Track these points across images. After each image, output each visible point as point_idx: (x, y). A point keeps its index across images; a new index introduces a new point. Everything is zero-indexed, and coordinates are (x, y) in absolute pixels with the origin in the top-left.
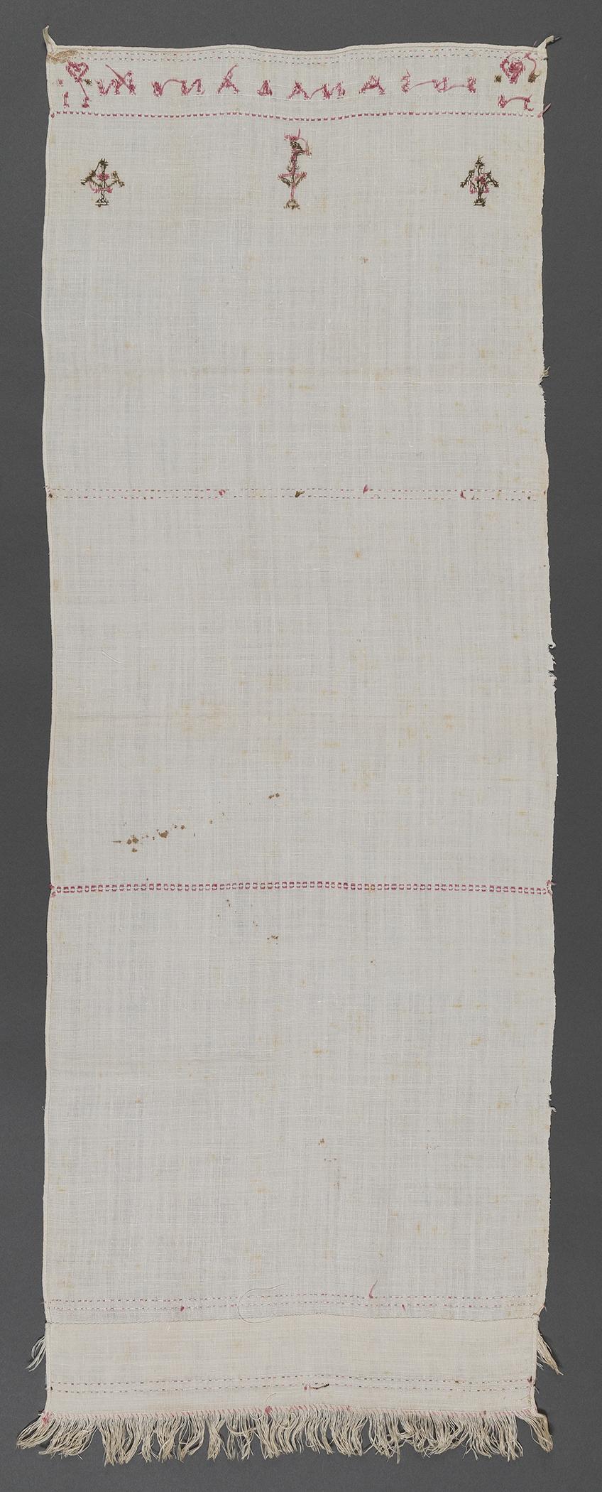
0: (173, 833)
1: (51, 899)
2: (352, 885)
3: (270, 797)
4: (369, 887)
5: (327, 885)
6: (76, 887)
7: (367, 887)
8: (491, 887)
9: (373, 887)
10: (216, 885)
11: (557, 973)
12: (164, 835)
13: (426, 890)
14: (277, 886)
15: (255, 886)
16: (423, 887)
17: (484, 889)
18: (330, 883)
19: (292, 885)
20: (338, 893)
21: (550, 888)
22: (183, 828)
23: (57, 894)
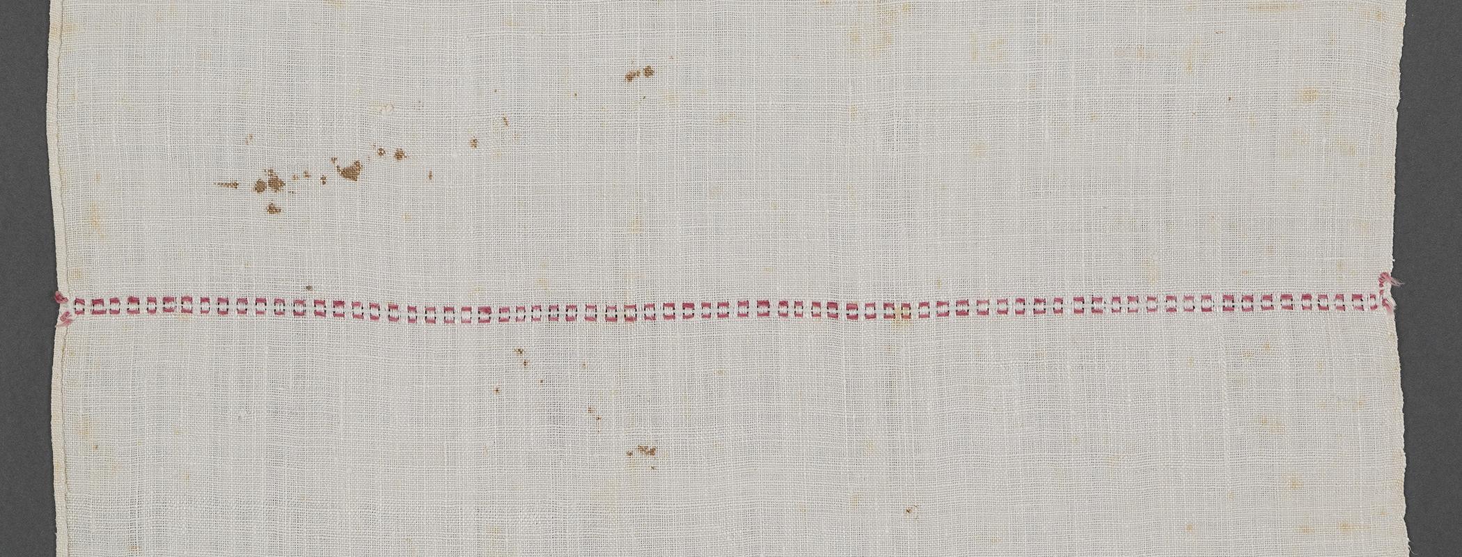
0: (374, 171)
1: (60, 331)
2: (850, 307)
3: (630, 78)
4: (897, 312)
5: (783, 310)
6: (124, 301)
7: (889, 311)
8: (1226, 297)
9: (906, 312)
10: (488, 310)
11: (1412, 520)
12: (351, 173)
13: (1050, 312)
14: (649, 312)
15: (590, 313)
16: (1040, 307)
17: (1207, 304)
18: (791, 304)
19: (688, 311)
20: (813, 329)
21: (1388, 294)
22: (399, 155)
23: (73, 316)
